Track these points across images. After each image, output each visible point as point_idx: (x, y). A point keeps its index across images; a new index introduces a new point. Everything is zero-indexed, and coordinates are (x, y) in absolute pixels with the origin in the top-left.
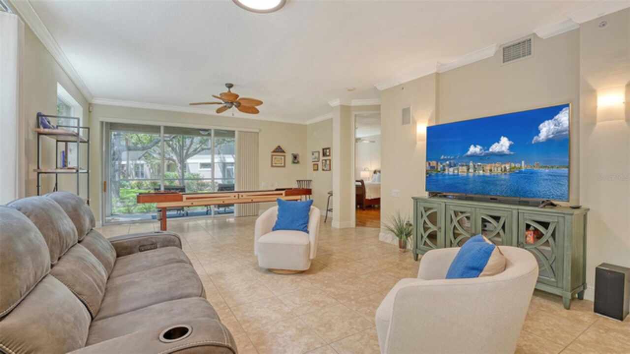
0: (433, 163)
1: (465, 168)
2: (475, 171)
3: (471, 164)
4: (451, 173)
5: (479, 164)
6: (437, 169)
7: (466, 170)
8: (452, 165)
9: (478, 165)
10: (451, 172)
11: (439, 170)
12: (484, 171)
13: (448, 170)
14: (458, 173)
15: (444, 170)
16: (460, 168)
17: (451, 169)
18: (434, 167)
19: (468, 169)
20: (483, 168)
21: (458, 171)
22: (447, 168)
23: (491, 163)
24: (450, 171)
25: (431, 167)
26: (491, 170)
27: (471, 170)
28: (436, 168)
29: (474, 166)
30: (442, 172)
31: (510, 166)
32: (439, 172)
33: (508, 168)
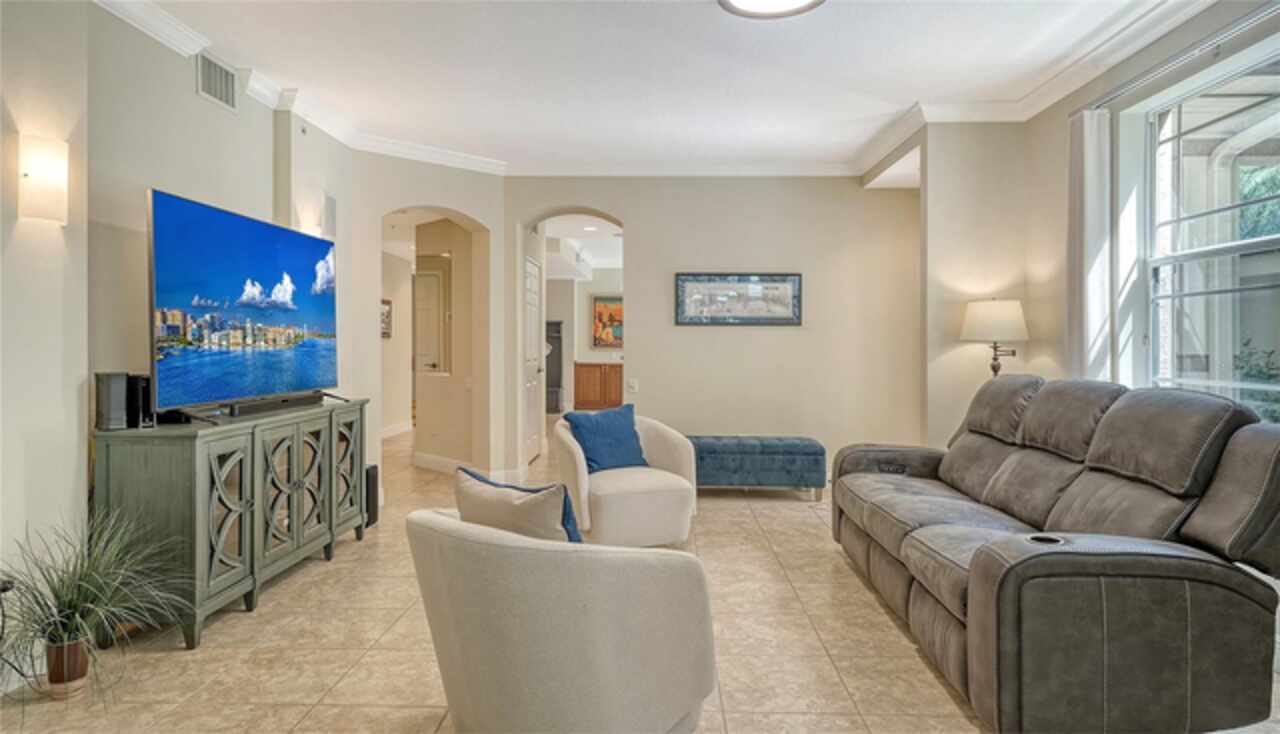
0: (175, 317)
1: (239, 333)
2: (254, 342)
3: (248, 325)
4: (215, 348)
5: (260, 325)
6: (185, 335)
7: (240, 340)
8: (217, 326)
9: (260, 329)
10: (214, 344)
11: (189, 338)
12: (266, 342)
13: (210, 340)
14: (228, 347)
15: (200, 339)
16: (232, 332)
17: (215, 337)
18: (178, 327)
19: (245, 337)
20: (265, 335)
21: (228, 341)
22: (206, 332)
23: (274, 326)
24: (213, 342)
25: (169, 327)
26: (274, 341)
27: (249, 341)
28: (182, 332)
29: (253, 330)
30: (196, 343)
31: (295, 332)
32: (190, 344)
33: (292, 336)
